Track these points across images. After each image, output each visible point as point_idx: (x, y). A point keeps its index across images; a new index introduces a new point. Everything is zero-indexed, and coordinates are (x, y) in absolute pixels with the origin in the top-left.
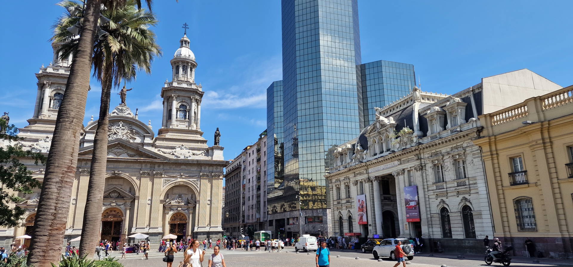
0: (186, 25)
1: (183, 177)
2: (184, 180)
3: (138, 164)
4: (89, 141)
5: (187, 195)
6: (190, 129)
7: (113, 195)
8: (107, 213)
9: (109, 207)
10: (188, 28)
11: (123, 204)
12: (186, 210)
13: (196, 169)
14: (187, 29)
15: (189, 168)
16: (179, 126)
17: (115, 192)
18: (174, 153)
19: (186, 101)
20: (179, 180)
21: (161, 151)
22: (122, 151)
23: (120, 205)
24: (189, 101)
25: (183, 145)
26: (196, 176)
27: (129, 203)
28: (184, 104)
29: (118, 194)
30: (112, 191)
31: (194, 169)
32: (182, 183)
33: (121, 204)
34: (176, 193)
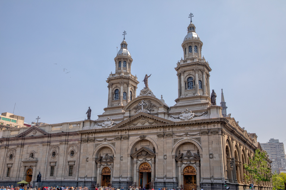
0: (191, 14)
1: (188, 135)
2: (188, 138)
3: (155, 129)
4: (127, 117)
5: (194, 150)
6: (195, 95)
7: (143, 153)
8: (143, 166)
9: (142, 162)
10: (193, 16)
11: (150, 160)
12: (194, 164)
13: (197, 128)
14: (192, 18)
15: (191, 128)
16: (188, 95)
17: (143, 150)
18: (180, 117)
19: (191, 74)
20: (185, 138)
21: (172, 117)
22: (144, 121)
23: (148, 161)
24: (193, 74)
25: (187, 110)
26: (198, 134)
27: (153, 159)
28: (191, 76)
29: (146, 153)
30: (142, 150)
31: (196, 128)
32: (187, 141)
33: (149, 159)
34: (186, 150)
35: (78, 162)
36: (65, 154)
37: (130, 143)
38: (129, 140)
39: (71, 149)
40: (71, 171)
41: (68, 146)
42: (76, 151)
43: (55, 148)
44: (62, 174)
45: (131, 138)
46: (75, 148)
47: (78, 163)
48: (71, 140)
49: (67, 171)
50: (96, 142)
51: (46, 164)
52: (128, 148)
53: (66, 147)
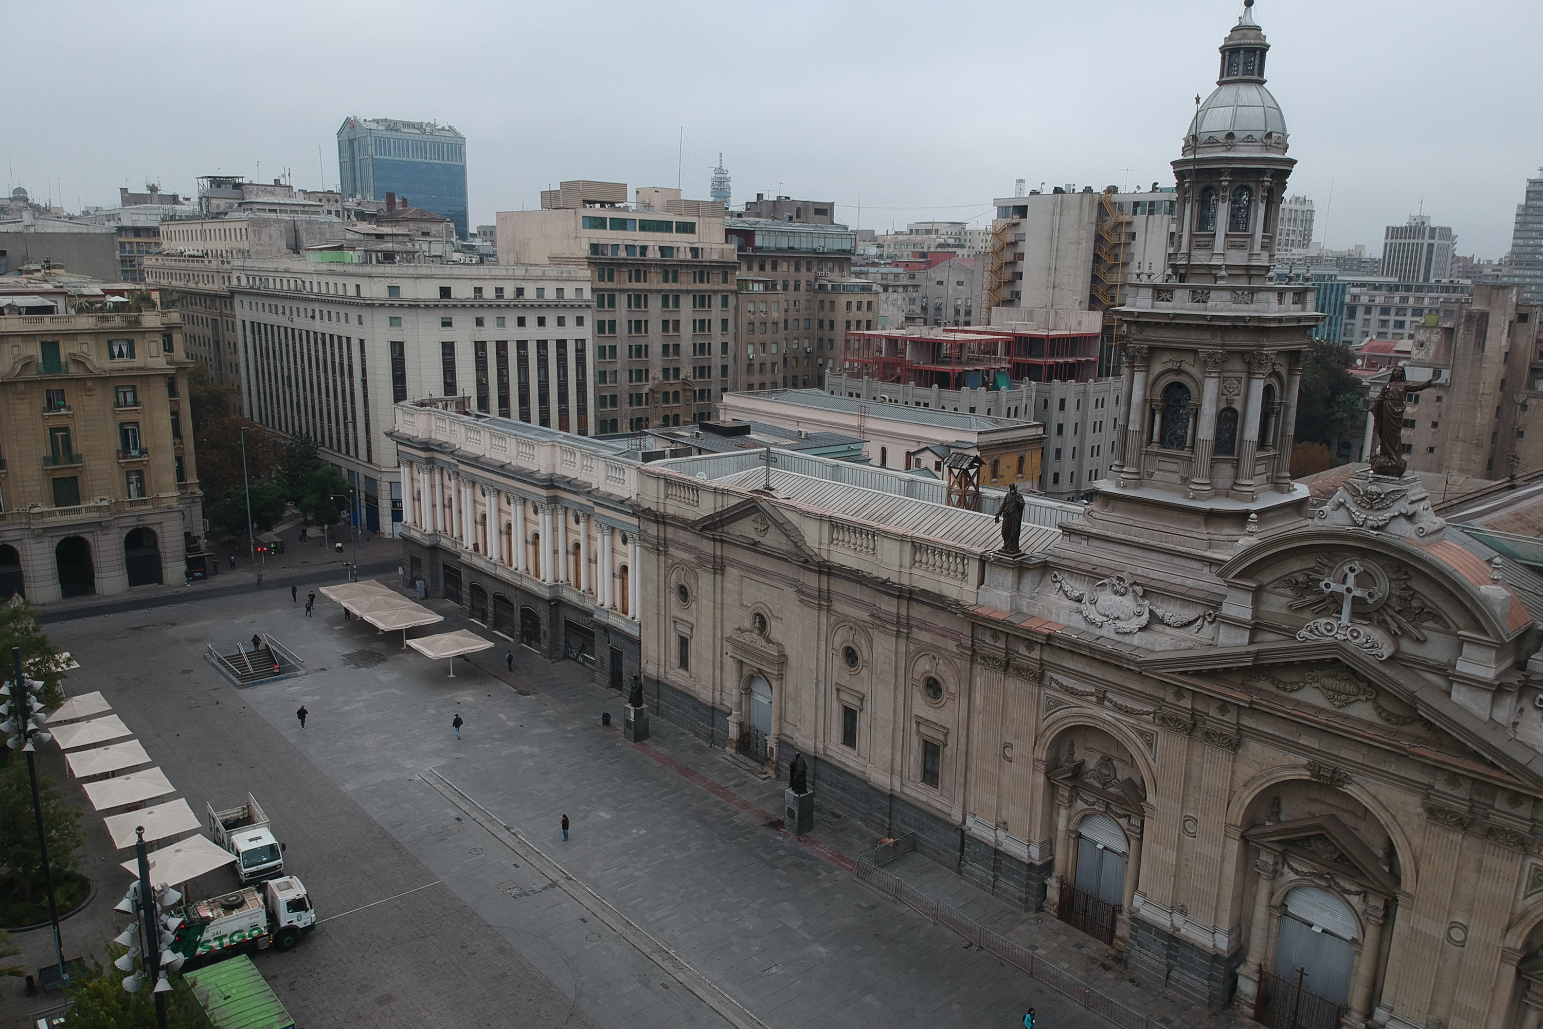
4: (1235, 624)
7: (1320, 848)
9: (1307, 883)
17: (1322, 838)
22: (1351, 689)
27: (1377, 901)
30: (1316, 836)
33: (1353, 889)
35: (963, 741)
36: (901, 681)
37: (1245, 771)
38: (1240, 752)
39: (924, 666)
40: (933, 763)
41: (912, 647)
42: (952, 688)
43: (852, 633)
44: (892, 760)
45: (1253, 748)
46: (942, 667)
47: (962, 748)
48: (924, 626)
49: (912, 758)
50: (1050, 687)
51: (822, 686)
52: (1232, 793)
53: (902, 649)
